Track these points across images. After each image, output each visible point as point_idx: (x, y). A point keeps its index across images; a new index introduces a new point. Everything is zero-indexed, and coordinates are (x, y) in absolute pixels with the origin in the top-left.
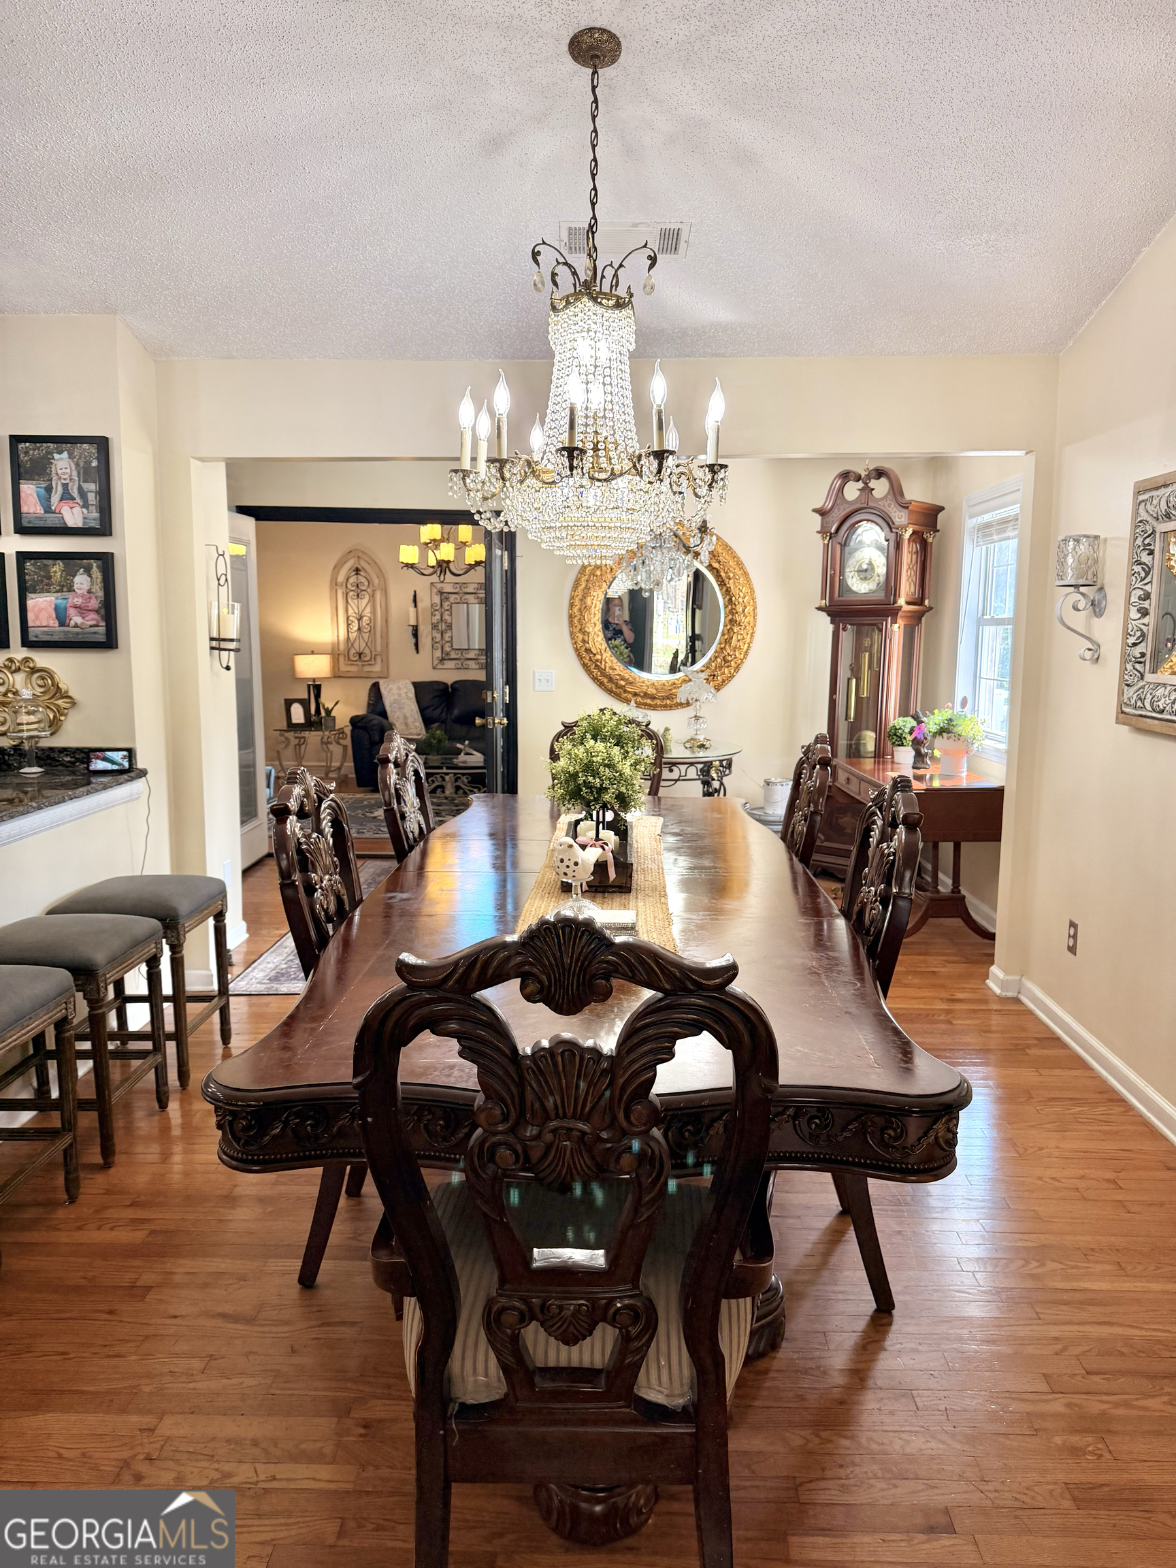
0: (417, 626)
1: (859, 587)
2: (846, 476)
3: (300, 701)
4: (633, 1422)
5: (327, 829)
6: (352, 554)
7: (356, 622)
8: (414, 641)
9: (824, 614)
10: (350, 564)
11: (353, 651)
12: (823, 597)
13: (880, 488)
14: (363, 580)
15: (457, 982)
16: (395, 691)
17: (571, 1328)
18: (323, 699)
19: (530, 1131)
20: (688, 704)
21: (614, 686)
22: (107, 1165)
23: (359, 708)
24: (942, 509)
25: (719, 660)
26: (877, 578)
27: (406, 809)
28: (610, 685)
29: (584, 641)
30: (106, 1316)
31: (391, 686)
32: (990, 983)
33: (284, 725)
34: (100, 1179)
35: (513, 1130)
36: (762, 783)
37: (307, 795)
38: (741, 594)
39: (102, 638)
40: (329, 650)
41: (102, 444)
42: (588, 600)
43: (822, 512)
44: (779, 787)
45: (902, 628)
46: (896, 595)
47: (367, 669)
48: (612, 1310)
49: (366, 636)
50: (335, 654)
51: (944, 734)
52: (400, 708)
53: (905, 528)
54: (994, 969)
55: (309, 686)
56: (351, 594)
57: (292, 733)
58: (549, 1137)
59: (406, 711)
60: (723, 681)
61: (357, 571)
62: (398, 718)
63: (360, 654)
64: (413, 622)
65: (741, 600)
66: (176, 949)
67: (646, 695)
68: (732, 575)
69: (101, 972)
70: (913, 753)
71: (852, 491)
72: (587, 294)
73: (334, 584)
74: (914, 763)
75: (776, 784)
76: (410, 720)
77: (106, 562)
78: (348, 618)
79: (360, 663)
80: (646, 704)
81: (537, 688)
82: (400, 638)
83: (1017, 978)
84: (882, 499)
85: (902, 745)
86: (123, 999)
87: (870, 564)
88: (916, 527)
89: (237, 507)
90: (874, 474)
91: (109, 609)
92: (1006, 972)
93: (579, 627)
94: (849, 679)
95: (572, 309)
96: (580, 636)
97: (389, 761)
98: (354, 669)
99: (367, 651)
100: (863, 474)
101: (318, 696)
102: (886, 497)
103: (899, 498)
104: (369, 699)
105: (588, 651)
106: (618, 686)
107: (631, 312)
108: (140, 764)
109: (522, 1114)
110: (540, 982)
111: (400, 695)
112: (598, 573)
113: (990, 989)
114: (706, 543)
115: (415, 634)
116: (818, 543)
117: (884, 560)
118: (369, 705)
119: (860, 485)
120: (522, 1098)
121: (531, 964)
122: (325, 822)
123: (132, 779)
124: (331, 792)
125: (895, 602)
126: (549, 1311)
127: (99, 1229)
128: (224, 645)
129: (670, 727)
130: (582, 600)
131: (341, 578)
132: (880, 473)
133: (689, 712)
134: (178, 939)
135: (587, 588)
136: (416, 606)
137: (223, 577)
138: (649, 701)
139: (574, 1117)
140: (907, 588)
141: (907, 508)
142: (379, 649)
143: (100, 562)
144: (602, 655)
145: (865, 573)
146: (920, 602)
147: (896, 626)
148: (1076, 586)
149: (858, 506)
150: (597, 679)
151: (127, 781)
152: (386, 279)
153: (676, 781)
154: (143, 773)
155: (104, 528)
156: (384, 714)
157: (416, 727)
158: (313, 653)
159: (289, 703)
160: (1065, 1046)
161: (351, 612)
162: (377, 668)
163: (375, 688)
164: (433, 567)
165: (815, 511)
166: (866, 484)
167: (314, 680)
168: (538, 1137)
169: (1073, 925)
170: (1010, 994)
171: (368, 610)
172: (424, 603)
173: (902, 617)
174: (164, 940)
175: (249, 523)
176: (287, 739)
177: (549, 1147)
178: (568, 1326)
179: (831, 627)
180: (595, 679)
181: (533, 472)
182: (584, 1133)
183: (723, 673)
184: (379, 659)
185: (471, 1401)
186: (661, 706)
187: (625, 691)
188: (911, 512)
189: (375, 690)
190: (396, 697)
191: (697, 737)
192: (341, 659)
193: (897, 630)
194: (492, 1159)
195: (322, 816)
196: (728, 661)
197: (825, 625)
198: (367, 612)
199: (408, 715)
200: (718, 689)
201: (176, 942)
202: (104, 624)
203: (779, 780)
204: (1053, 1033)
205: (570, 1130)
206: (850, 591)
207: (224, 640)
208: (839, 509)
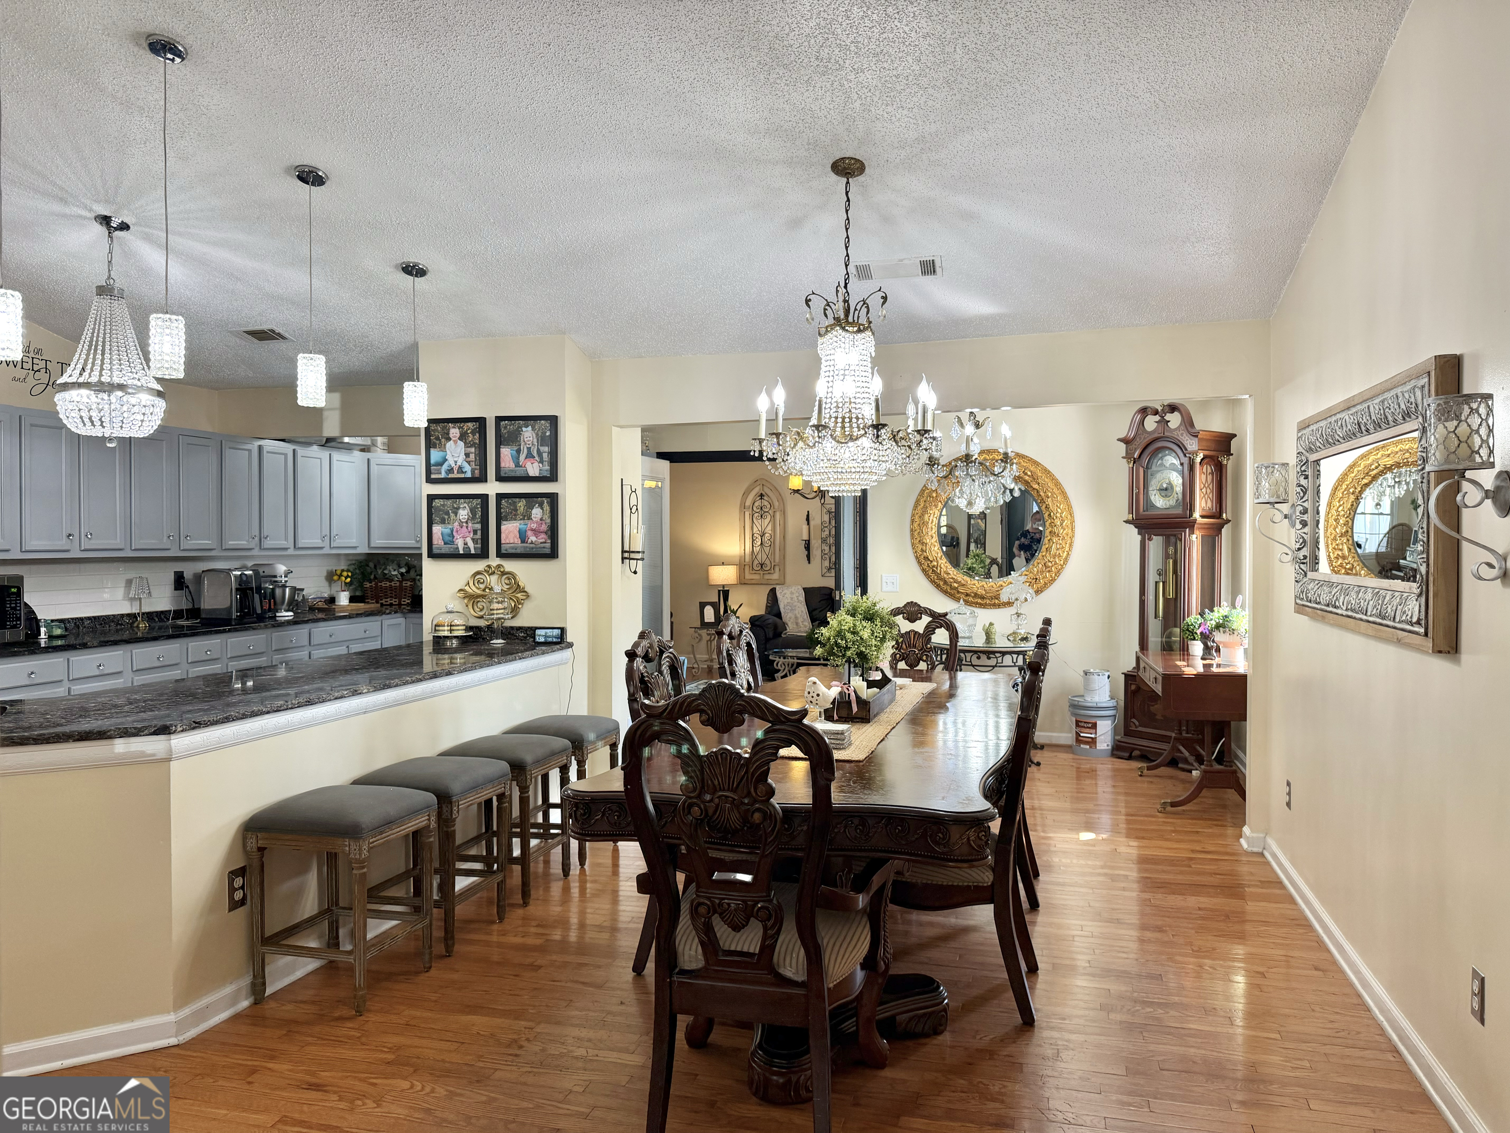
0: (809, 541)
1: (1159, 502)
2: (1144, 411)
3: (712, 604)
4: (772, 985)
5: (665, 671)
6: (758, 483)
7: (760, 538)
8: (806, 553)
9: (1132, 526)
10: (756, 490)
11: (756, 562)
12: (1131, 511)
13: (1174, 420)
14: (766, 503)
15: (668, 714)
16: (788, 595)
17: (735, 918)
18: (730, 603)
19: (708, 797)
20: (1009, 604)
21: (948, 588)
22: (525, 904)
23: (759, 610)
24: (1235, 436)
25: (1040, 566)
26: (1176, 496)
27: (737, 669)
28: (945, 587)
29: (922, 550)
30: (513, 977)
31: (785, 591)
32: (1243, 841)
33: (698, 624)
34: (520, 912)
35: (699, 796)
36: (1082, 674)
37: (651, 647)
38: (1059, 510)
39: (548, 551)
40: (737, 561)
41: (553, 420)
42: (926, 516)
43: (1126, 441)
44: (1096, 677)
45: (1200, 538)
46: (1192, 510)
47: (767, 577)
48: (756, 909)
49: (767, 549)
50: (742, 565)
51: (1221, 629)
52: (792, 610)
53: (1195, 453)
54: (1246, 830)
55: (719, 591)
56: (756, 515)
57: (705, 631)
58: (717, 800)
59: (797, 612)
60: (1046, 584)
61: (762, 496)
62: (790, 618)
63: (762, 565)
64: (806, 537)
65: (1058, 515)
66: (581, 764)
67: (976, 595)
68: (1050, 494)
69: (528, 768)
70: (1202, 646)
71: (1151, 423)
72: (838, 325)
73: (743, 507)
74: (1203, 655)
75: (1093, 674)
76: (800, 621)
77: (553, 499)
78: (753, 535)
79: (762, 573)
80: (977, 603)
81: (884, 589)
82: (796, 550)
83: (1262, 835)
84: (1176, 429)
85: (1194, 639)
86: (547, 806)
87: (1170, 484)
88: (1207, 453)
89: (658, 453)
90: (1167, 409)
91: (553, 532)
92: (1252, 831)
93: (919, 539)
94: (1156, 582)
95: (830, 334)
96: (920, 547)
97: (724, 634)
98: (756, 577)
99: (768, 562)
100: (1160, 409)
101: (726, 599)
102: (1179, 427)
103: (1189, 429)
104: (768, 602)
105: (926, 558)
106: (952, 588)
107: (870, 334)
108: (569, 638)
109: (703, 787)
110: (708, 715)
111: (792, 598)
112: (934, 495)
113: (1241, 845)
114: (1008, 470)
115: (808, 546)
116: (1124, 467)
117: (1181, 481)
118: (767, 607)
119: (1157, 418)
120: (703, 779)
121: (704, 705)
122: (664, 666)
123: (562, 649)
124: (670, 648)
125: (1191, 515)
126: (722, 906)
127: (515, 936)
128: (633, 556)
129: (993, 622)
130: (921, 517)
131: (748, 503)
132: (1173, 408)
133: (1012, 610)
134: (583, 757)
135: (925, 507)
136: (808, 524)
137: (635, 507)
138: (979, 601)
139: (728, 790)
140: (1202, 504)
141: (1197, 436)
142: (777, 560)
143: (549, 499)
144: (937, 562)
145: (1166, 491)
146: (1217, 514)
147: (1194, 537)
148: (1272, 504)
149: (1156, 435)
150: (934, 581)
151: (559, 650)
152: (738, 304)
153: (994, 667)
154: (570, 645)
155: (552, 476)
156: (779, 615)
157: (805, 626)
158: (723, 564)
159: (703, 606)
160: (1283, 887)
161: (755, 529)
162: (776, 576)
163: (773, 592)
164: (816, 492)
165: (1119, 440)
166: (1163, 417)
167: (724, 586)
168: (711, 801)
169: (1289, 784)
170: (1255, 850)
171: (769, 528)
172: (816, 521)
173: (1199, 529)
174: (573, 758)
175: (666, 464)
176: (700, 635)
177: (717, 806)
178: (733, 917)
179: (1139, 537)
180: (932, 582)
181: (802, 438)
182: (734, 799)
183: (1045, 577)
184: (777, 569)
185: (686, 968)
186: (990, 605)
187: (958, 592)
188: (1200, 440)
189: (773, 596)
190: (789, 601)
191: (1019, 631)
192: (747, 568)
193: (1195, 540)
194: (689, 813)
195: (662, 663)
196: (1049, 567)
197: (1133, 535)
198: (769, 530)
199: (798, 616)
200: (1038, 592)
201: (581, 759)
202: (549, 541)
203: (1097, 671)
204: (1278, 877)
205: (727, 797)
206: (1153, 506)
207: (633, 552)
208: (1140, 438)
